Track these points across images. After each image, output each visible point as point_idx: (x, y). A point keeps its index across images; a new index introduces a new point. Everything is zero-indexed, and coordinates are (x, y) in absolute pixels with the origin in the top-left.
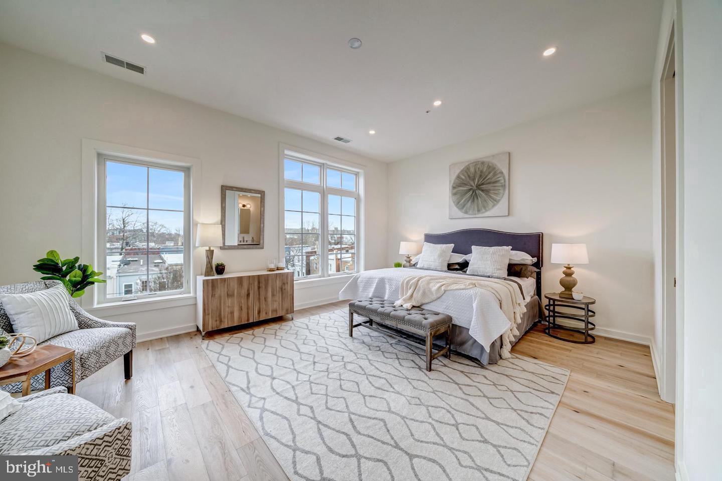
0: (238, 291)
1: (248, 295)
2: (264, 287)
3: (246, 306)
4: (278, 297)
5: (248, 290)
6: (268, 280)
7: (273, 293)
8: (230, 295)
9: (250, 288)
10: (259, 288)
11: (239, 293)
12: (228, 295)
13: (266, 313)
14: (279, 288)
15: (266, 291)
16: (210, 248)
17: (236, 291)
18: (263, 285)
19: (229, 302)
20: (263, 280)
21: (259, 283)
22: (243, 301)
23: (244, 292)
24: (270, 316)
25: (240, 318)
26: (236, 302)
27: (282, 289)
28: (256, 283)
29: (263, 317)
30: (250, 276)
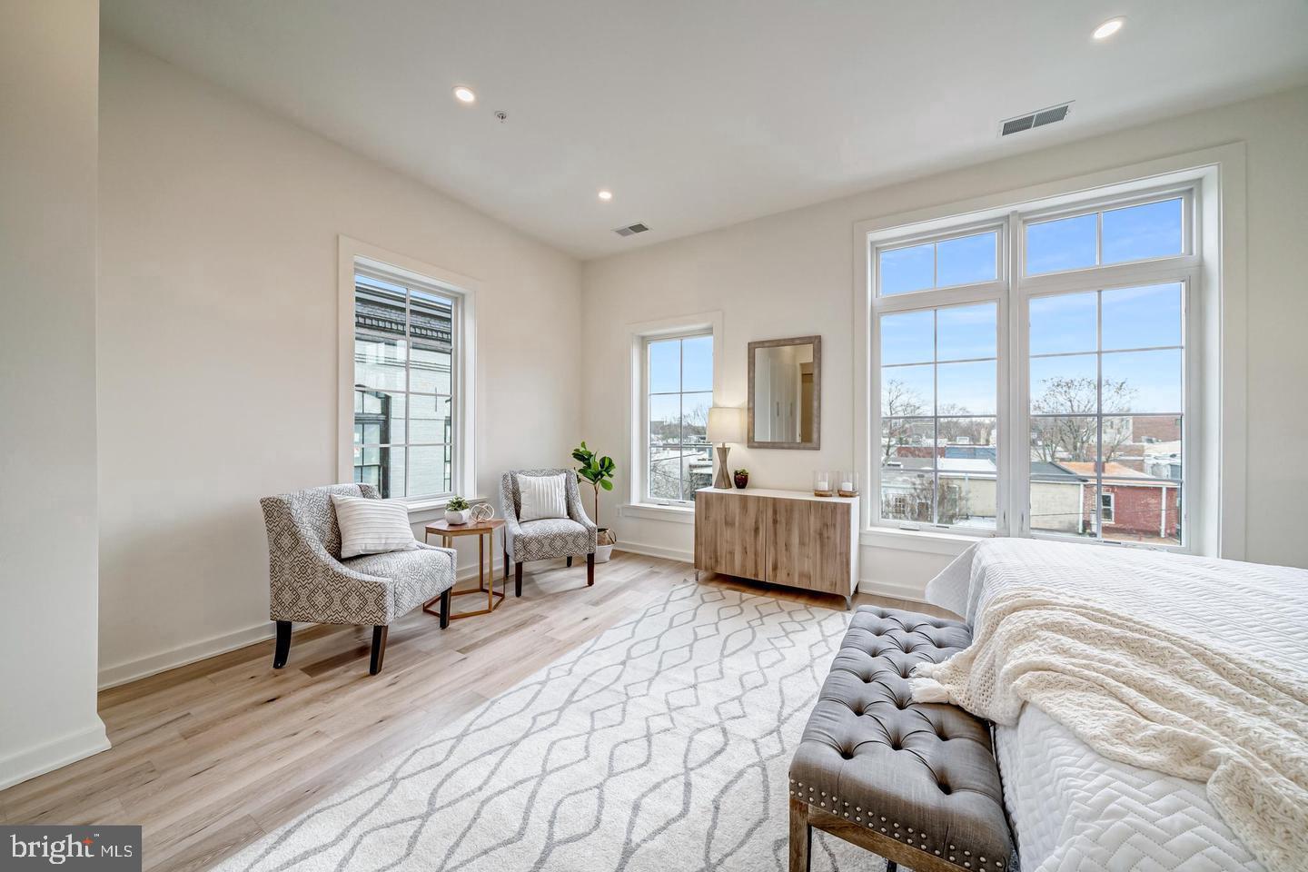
0: (740, 518)
1: (756, 530)
2: (784, 521)
3: (753, 550)
4: (813, 549)
5: (756, 522)
6: (792, 511)
7: (801, 537)
8: (729, 523)
9: (760, 520)
10: (775, 522)
11: (742, 525)
12: (726, 523)
13: (788, 574)
14: (815, 532)
15: (789, 531)
16: (724, 445)
17: (737, 519)
18: (782, 518)
19: (727, 533)
20: (782, 510)
21: (775, 512)
22: (749, 539)
23: (750, 522)
24: (796, 583)
25: (743, 566)
26: (737, 537)
27: (821, 535)
28: (770, 512)
29: (782, 580)
30: (759, 497)
